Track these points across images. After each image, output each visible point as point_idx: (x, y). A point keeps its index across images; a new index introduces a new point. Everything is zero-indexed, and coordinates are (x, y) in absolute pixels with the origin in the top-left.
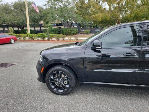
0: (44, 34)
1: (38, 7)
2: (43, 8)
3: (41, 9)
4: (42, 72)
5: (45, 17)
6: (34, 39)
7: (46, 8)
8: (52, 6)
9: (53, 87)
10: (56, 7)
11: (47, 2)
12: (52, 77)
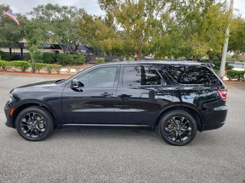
0: (25, 62)
1: (19, 15)
2: (27, 17)
3: (22, 19)
4: (11, 114)
5: (30, 32)
6: (8, 70)
7: (33, 19)
8: (42, 16)
9: (25, 132)
10: (51, 18)
11: (34, 9)
12: (24, 120)
